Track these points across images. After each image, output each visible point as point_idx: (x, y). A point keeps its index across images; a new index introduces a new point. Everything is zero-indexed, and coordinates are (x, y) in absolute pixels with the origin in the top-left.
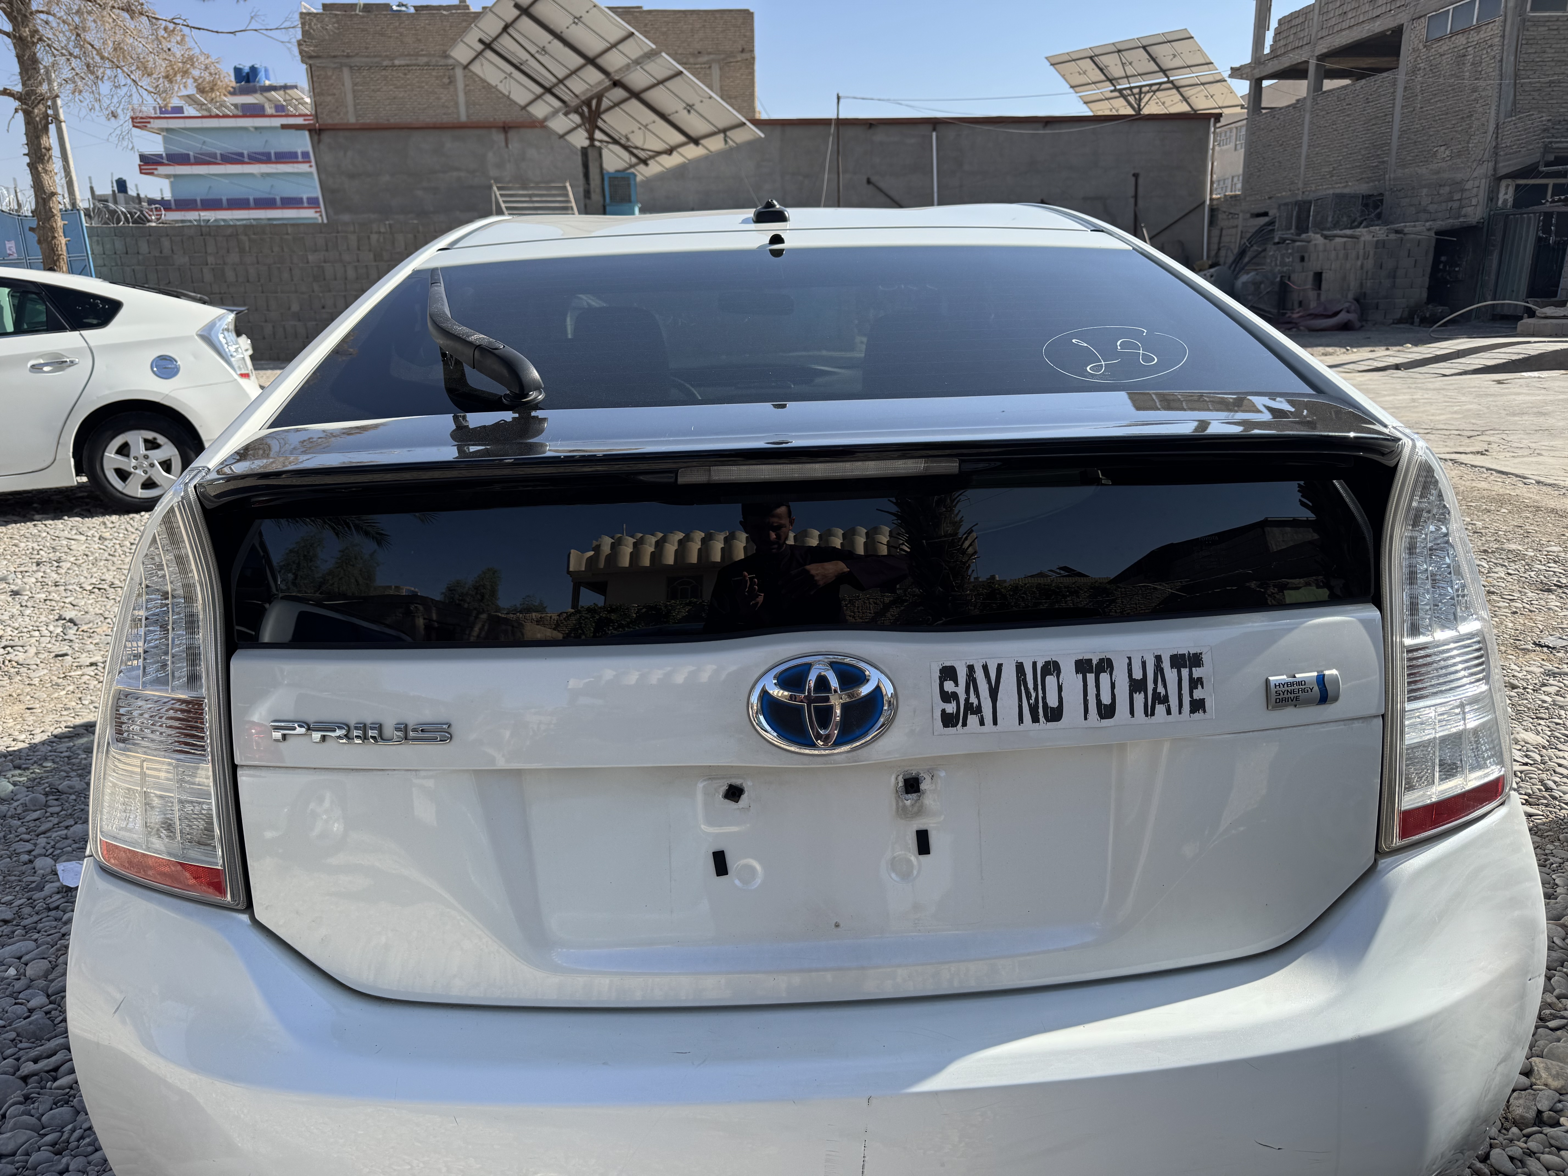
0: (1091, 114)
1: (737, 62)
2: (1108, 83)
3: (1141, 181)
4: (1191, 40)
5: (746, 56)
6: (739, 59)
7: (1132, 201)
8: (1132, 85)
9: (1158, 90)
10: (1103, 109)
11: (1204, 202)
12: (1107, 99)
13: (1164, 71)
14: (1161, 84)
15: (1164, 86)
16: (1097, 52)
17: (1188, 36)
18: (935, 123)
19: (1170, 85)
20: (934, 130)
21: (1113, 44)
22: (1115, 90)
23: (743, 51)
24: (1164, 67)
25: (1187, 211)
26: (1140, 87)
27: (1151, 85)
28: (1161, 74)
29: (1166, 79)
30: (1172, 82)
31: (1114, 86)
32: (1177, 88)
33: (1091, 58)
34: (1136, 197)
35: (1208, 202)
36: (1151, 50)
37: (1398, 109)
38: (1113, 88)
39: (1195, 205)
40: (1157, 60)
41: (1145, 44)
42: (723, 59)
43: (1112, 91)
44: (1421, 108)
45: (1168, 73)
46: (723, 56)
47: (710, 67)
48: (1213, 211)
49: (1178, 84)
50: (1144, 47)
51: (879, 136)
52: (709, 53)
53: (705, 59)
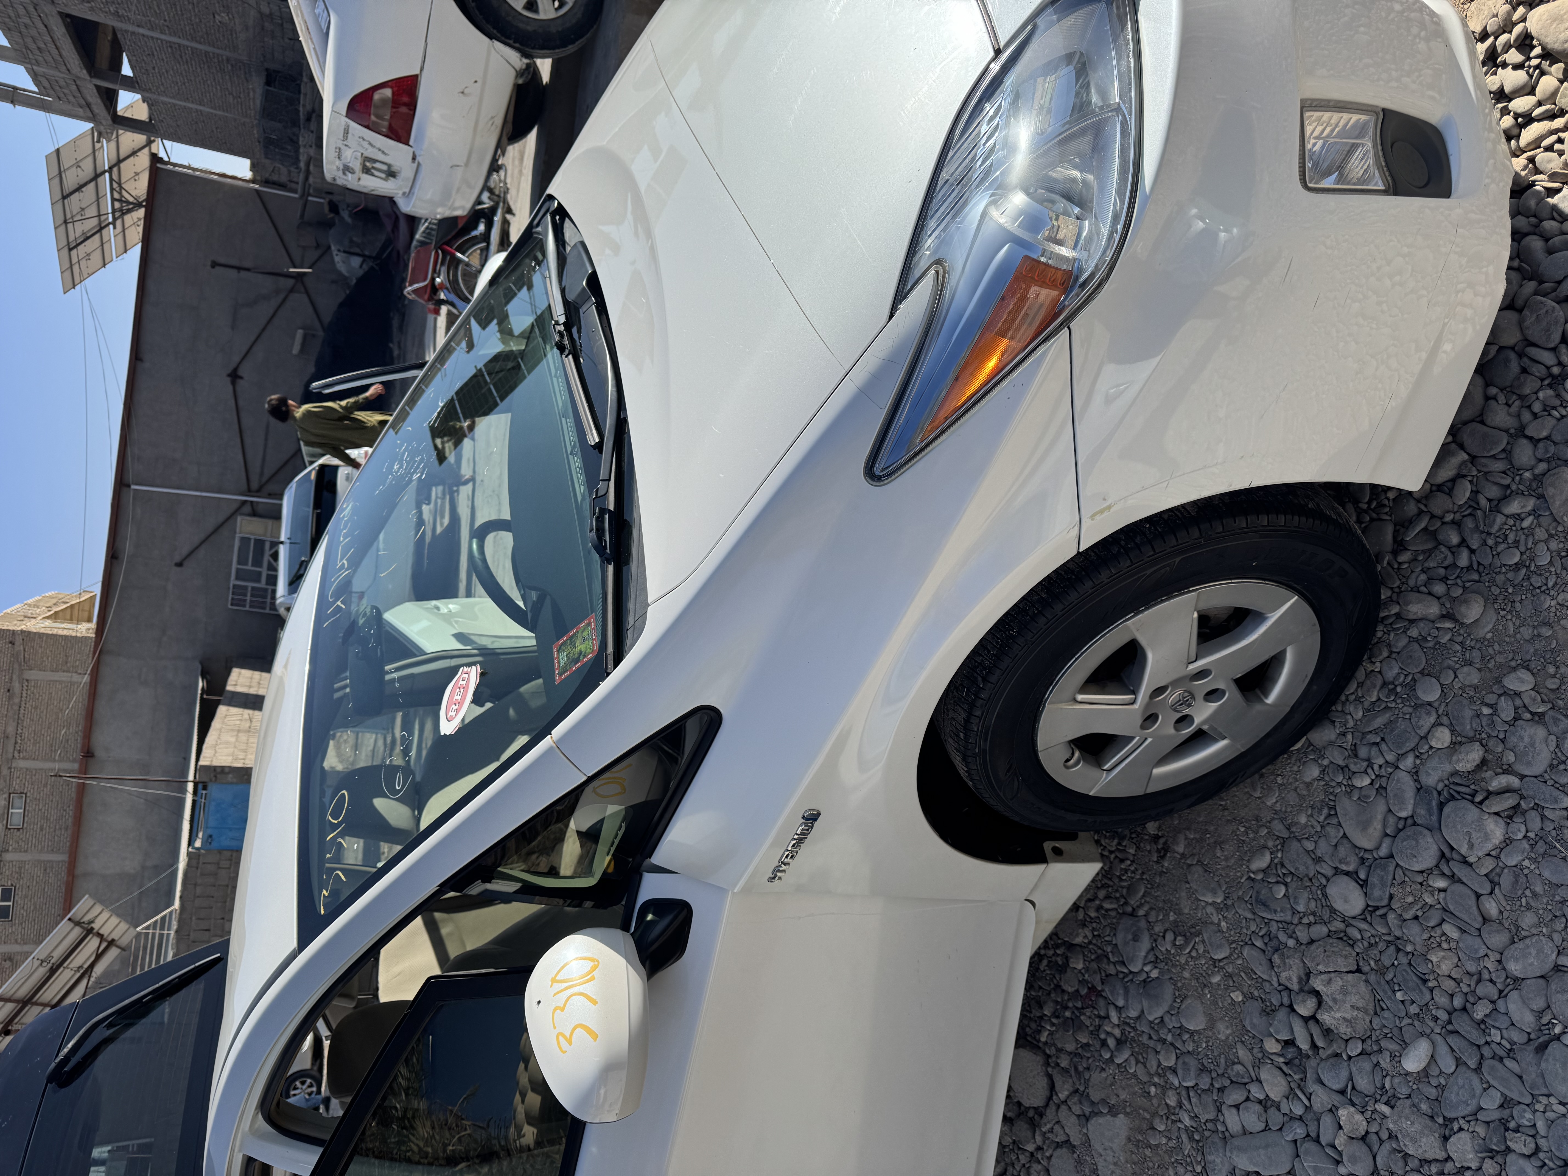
0: (140, 245)
1: (24, 650)
2: (104, 232)
3: (222, 260)
4: (62, 151)
5: (18, 640)
6: (22, 648)
7: (243, 274)
8: (110, 211)
9: (120, 184)
10: (135, 234)
11: (257, 191)
12: (124, 231)
13: (97, 176)
14: (111, 180)
15: (115, 177)
16: (65, 243)
17: (55, 155)
18: (121, 484)
19: (115, 170)
20: (129, 486)
21: (56, 228)
22: (114, 223)
23: (12, 643)
24: (92, 175)
25: (264, 211)
26: (113, 200)
27: (112, 189)
28: (100, 180)
29: (107, 175)
30: (111, 168)
31: (109, 224)
32: (119, 161)
33: (70, 250)
34: (239, 269)
35: (256, 186)
36: (67, 190)
37: (163, 37)
38: (111, 226)
39: (258, 200)
40: (82, 182)
41: (59, 196)
42: (20, 665)
43: (115, 228)
44: (165, 21)
45: (99, 171)
46: (16, 666)
47: (27, 680)
48: (267, 182)
49: (114, 160)
50: (64, 197)
51: (127, 548)
52: (11, 679)
53: (16, 685)
